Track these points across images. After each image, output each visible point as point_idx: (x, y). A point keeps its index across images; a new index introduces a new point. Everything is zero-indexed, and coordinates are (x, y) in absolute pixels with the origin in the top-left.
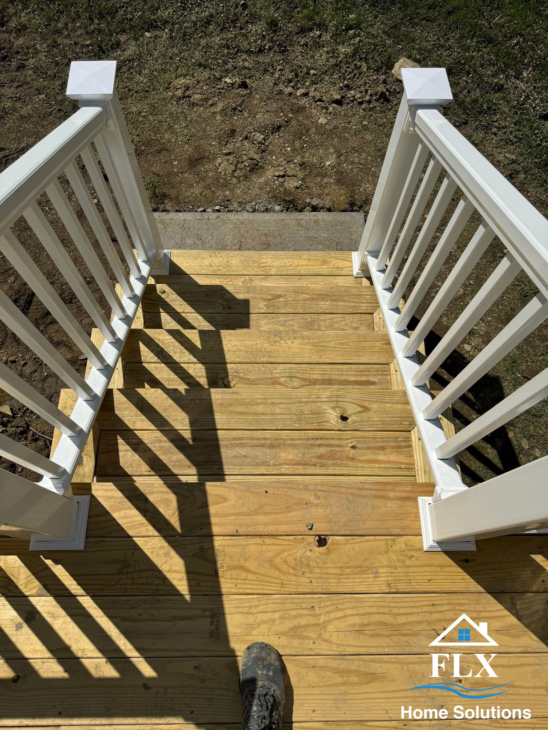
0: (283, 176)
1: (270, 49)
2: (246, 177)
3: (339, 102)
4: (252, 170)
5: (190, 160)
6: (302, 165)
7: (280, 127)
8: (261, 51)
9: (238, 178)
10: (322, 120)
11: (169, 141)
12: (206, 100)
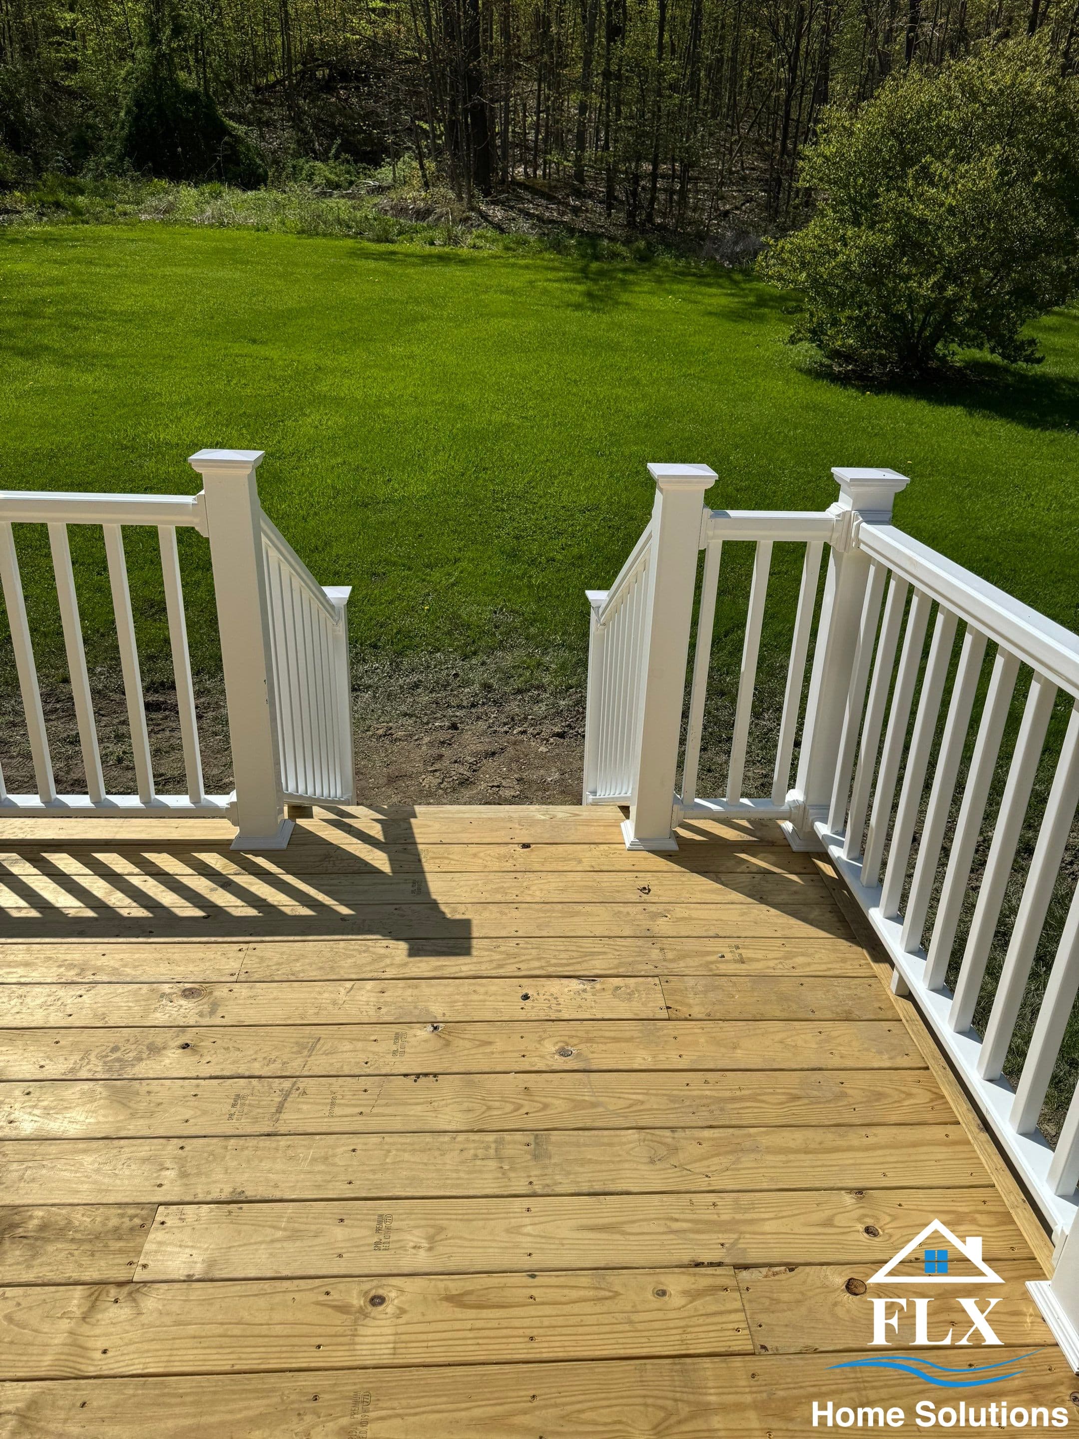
0: (498, 786)
1: (484, 704)
2: (454, 790)
3: (561, 735)
4: (461, 784)
5: (389, 776)
6: (519, 780)
7: (493, 754)
8: (473, 705)
9: (445, 790)
10: (543, 749)
11: (365, 766)
12: (411, 736)
